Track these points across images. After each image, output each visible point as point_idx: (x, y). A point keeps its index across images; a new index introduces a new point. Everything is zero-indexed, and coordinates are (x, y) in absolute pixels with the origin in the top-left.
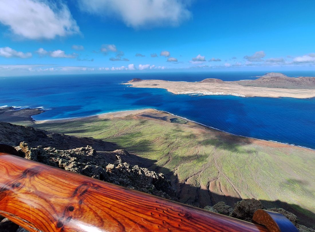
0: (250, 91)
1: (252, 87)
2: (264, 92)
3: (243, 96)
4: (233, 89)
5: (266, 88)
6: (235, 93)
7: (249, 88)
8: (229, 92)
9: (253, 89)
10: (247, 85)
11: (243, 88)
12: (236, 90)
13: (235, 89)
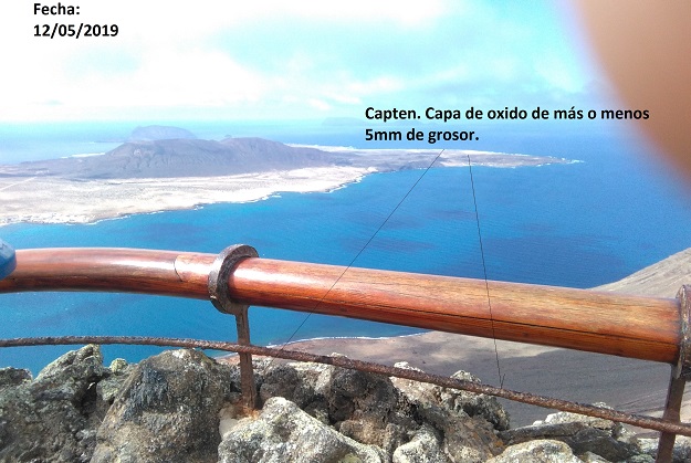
0: (102, 196)
1: (104, 181)
2: (151, 194)
3: (80, 220)
4: (31, 195)
5: (151, 180)
6: (43, 211)
7: (94, 187)
8: (15, 210)
9: (109, 187)
10: (84, 177)
11: (70, 187)
12: (46, 199)
13: (39, 194)
